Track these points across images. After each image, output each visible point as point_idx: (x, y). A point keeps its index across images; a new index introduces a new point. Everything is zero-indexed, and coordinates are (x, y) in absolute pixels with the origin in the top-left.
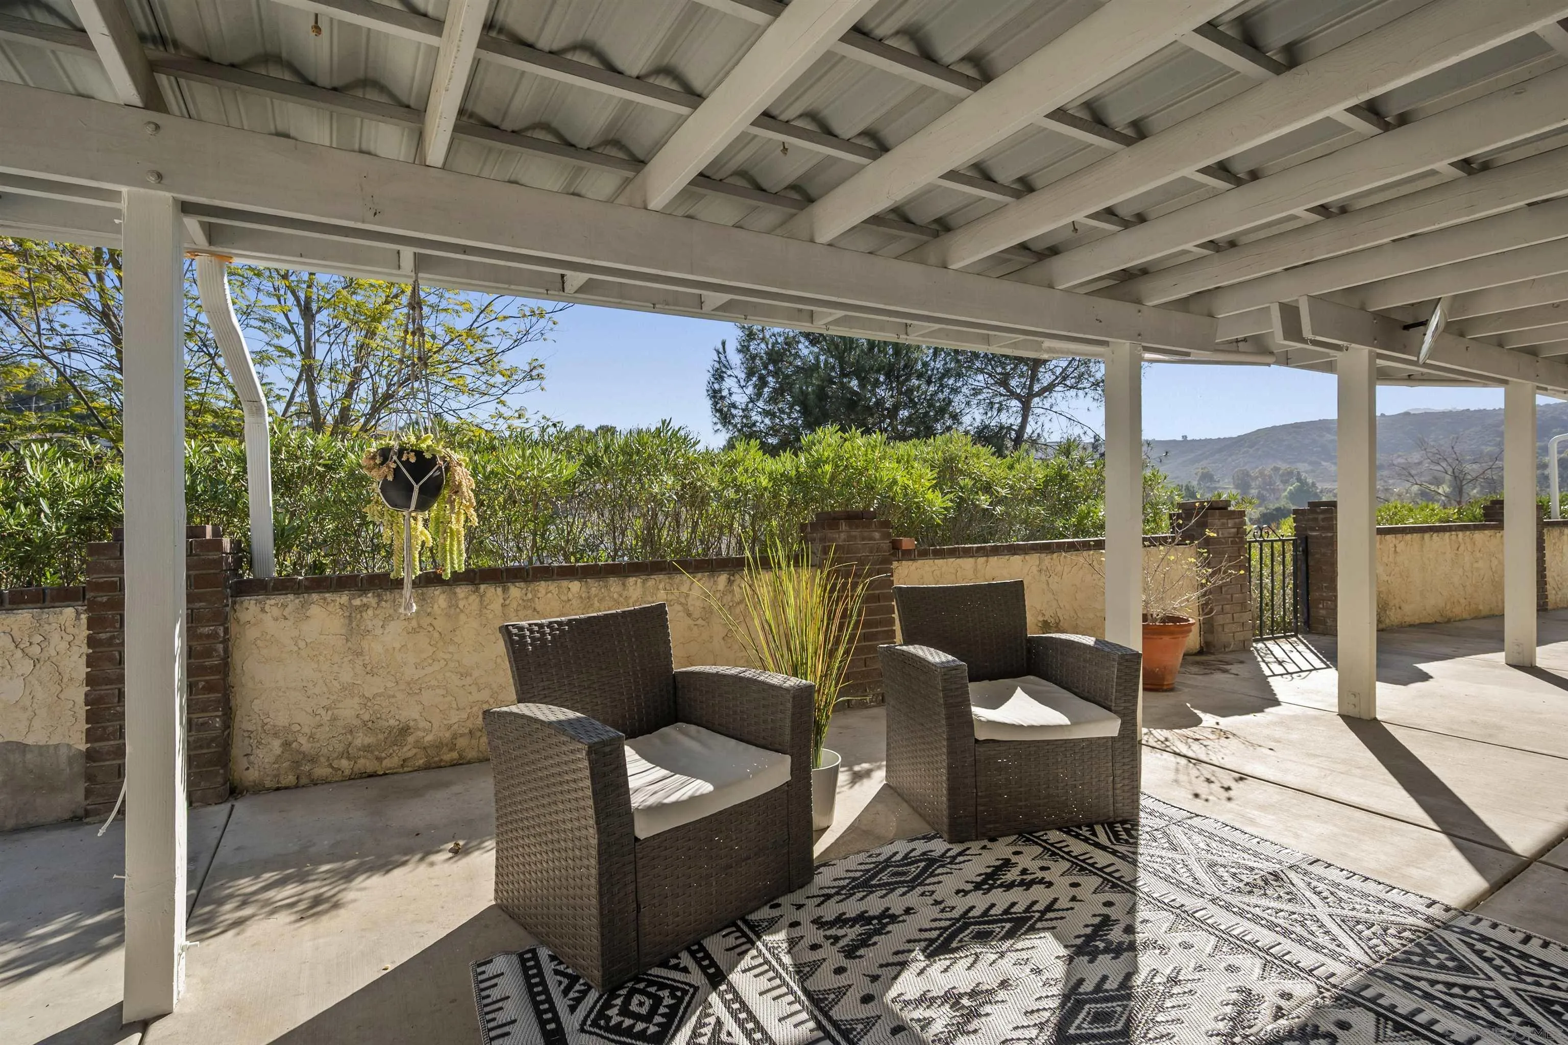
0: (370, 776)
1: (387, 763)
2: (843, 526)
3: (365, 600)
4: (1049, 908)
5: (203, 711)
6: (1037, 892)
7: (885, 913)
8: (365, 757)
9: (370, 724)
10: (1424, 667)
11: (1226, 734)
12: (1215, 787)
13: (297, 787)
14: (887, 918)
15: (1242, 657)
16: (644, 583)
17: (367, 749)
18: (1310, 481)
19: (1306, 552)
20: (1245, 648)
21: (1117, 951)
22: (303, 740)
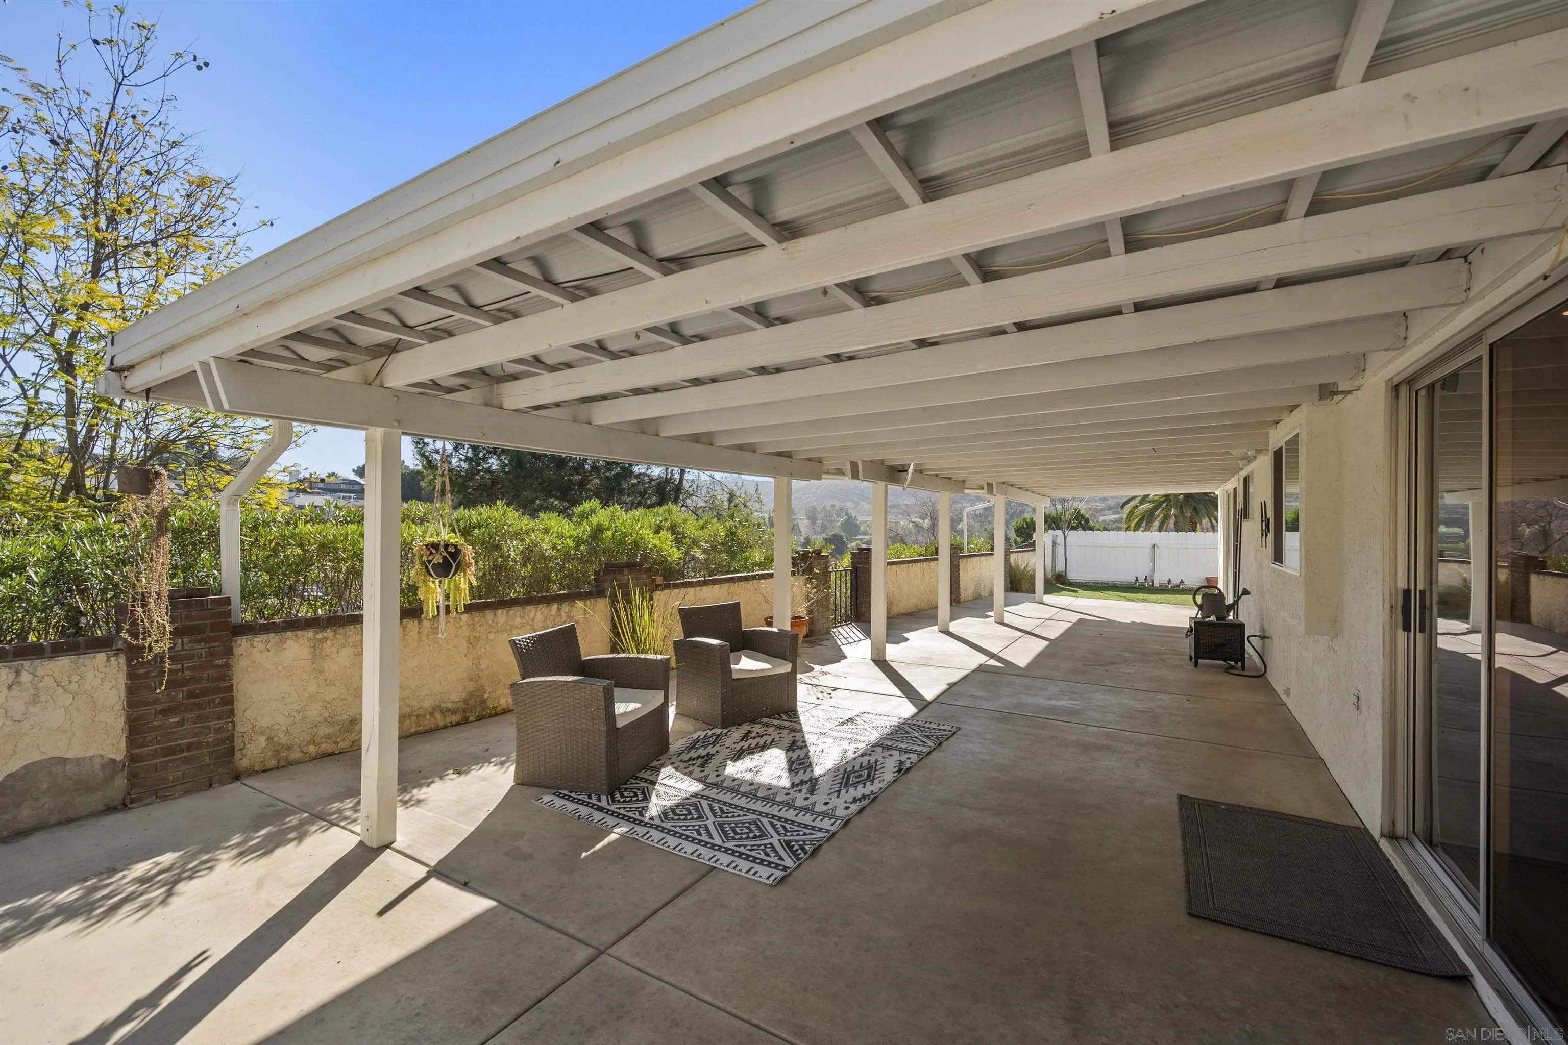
0: (329, 755)
1: (341, 745)
2: (626, 571)
3: (325, 634)
4: (773, 741)
5: (219, 719)
6: (765, 738)
7: (708, 754)
8: (326, 743)
9: (329, 720)
10: (906, 635)
11: (826, 673)
12: (825, 694)
13: (277, 768)
14: (709, 756)
15: (827, 637)
16: (507, 613)
17: (327, 737)
18: (853, 515)
19: (856, 576)
20: (828, 632)
21: (801, 748)
22: (281, 735)
